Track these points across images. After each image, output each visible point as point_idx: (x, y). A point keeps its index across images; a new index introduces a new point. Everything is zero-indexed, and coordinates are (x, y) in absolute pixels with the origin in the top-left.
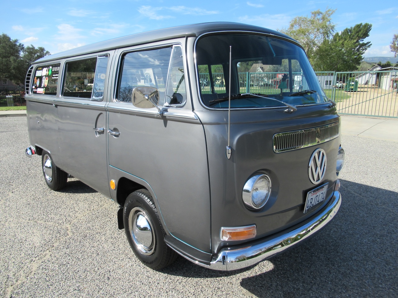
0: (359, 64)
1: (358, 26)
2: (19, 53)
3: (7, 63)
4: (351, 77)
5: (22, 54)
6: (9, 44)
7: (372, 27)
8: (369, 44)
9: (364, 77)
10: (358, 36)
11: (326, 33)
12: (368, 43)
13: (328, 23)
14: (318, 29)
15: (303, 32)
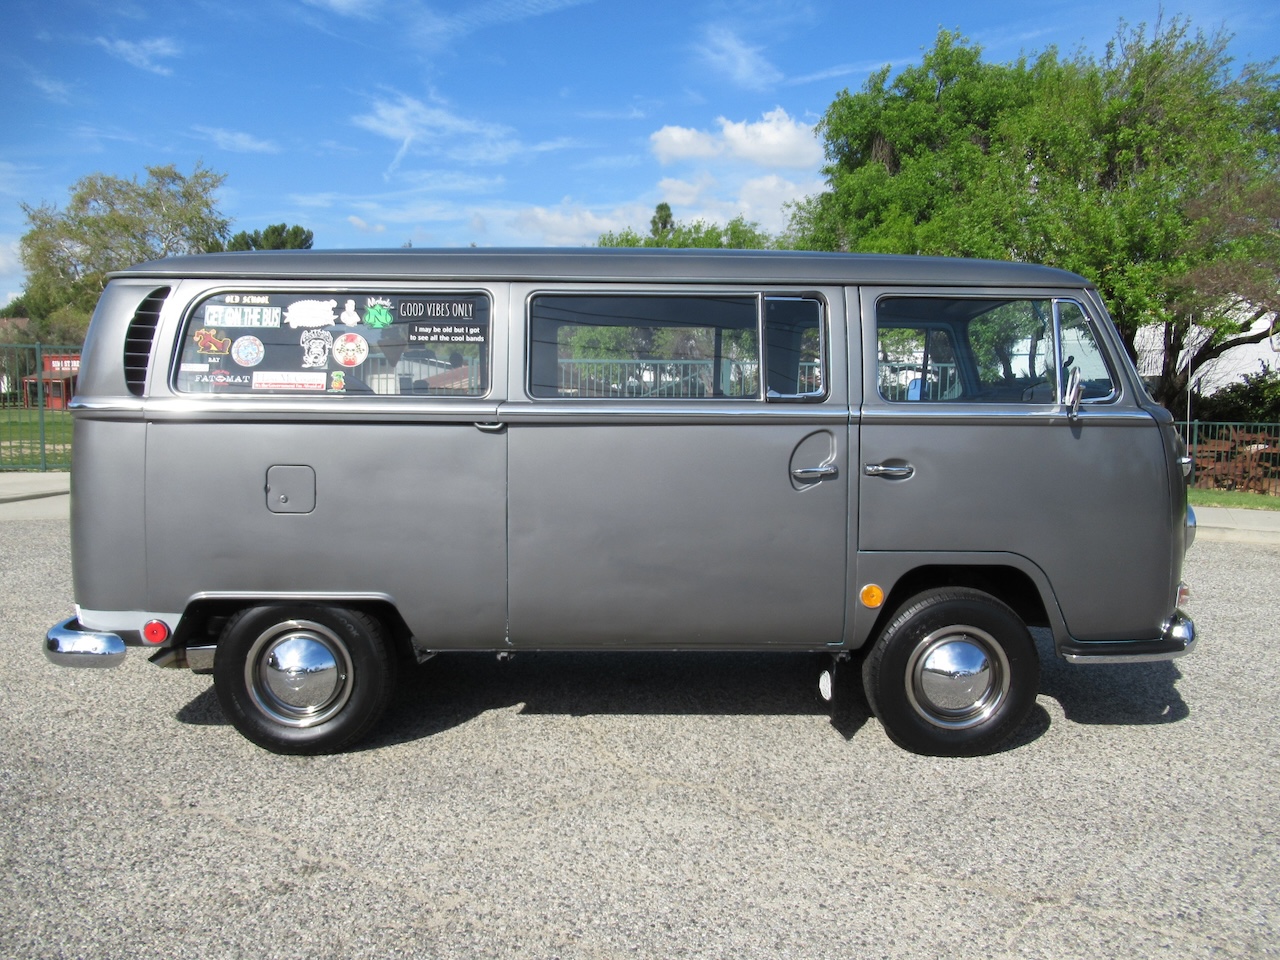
1: (276, 231)
7: (314, 240)
11: (202, 239)
13: (205, 212)
14: (177, 226)
15: (126, 228)
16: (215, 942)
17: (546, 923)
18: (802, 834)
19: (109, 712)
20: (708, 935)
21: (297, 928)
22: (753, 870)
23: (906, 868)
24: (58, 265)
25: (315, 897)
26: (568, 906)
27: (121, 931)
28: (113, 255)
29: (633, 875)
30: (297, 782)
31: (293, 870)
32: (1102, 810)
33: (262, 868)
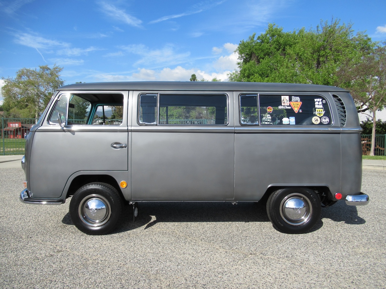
14: (48, 83)
15: (33, 84)
16: (30, 268)
17: (118, 262)
18: (194, 241)
19: (12, 216)
20: (160, 263)
21: (52, 264)
22: (177, 249)
23: (219, 248)
24: (13, 95)
25: (59, 257)
26: (125, 258)
27: (6, 266)
28: (29, 92)
29: (145, 251)
30: (60, 232)
31: (54, 252)
32: (277, 234)
33: (46, 251)
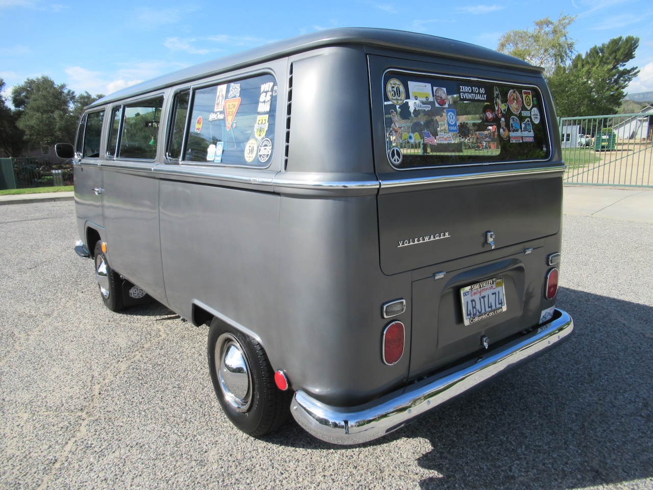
0: (619, 104)
1: (615, 42)
2: (67, 105)
3: (50, 122)
4: (605, 126)
5: (72, 106)
6: (52, 91)
7: (640, 43)
8: (636, 71)
9: (627, 126)
10: (615, 58)
11: (560, 56)
12: (633, 69)
13: (562, 40)
